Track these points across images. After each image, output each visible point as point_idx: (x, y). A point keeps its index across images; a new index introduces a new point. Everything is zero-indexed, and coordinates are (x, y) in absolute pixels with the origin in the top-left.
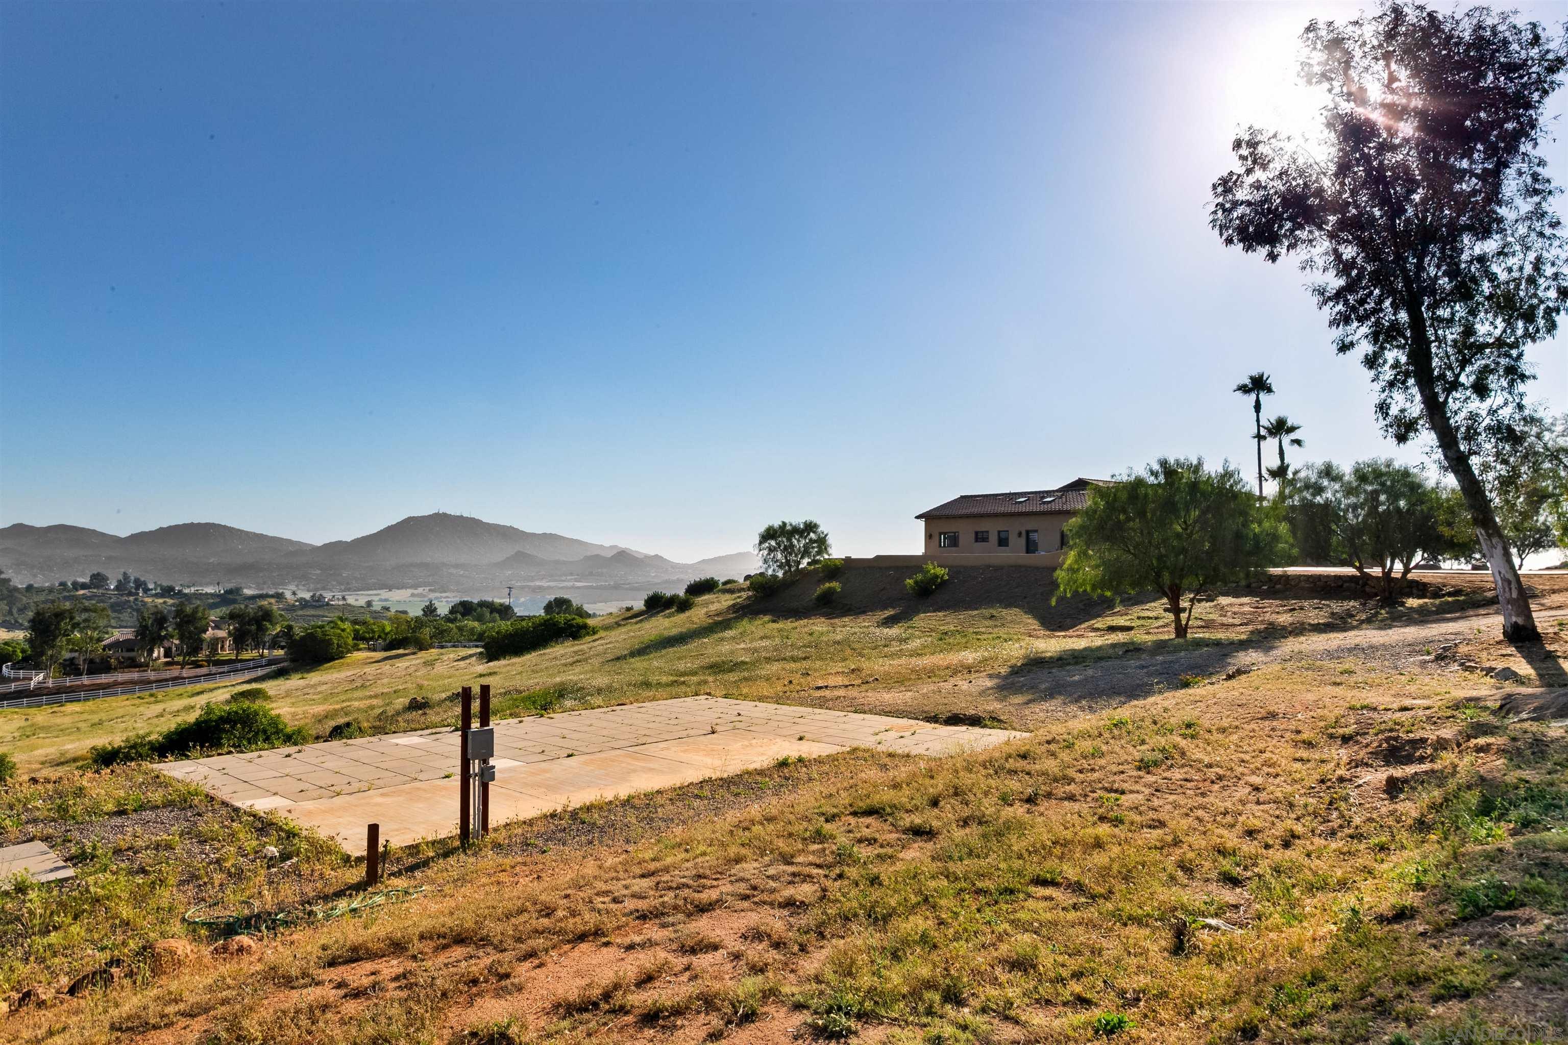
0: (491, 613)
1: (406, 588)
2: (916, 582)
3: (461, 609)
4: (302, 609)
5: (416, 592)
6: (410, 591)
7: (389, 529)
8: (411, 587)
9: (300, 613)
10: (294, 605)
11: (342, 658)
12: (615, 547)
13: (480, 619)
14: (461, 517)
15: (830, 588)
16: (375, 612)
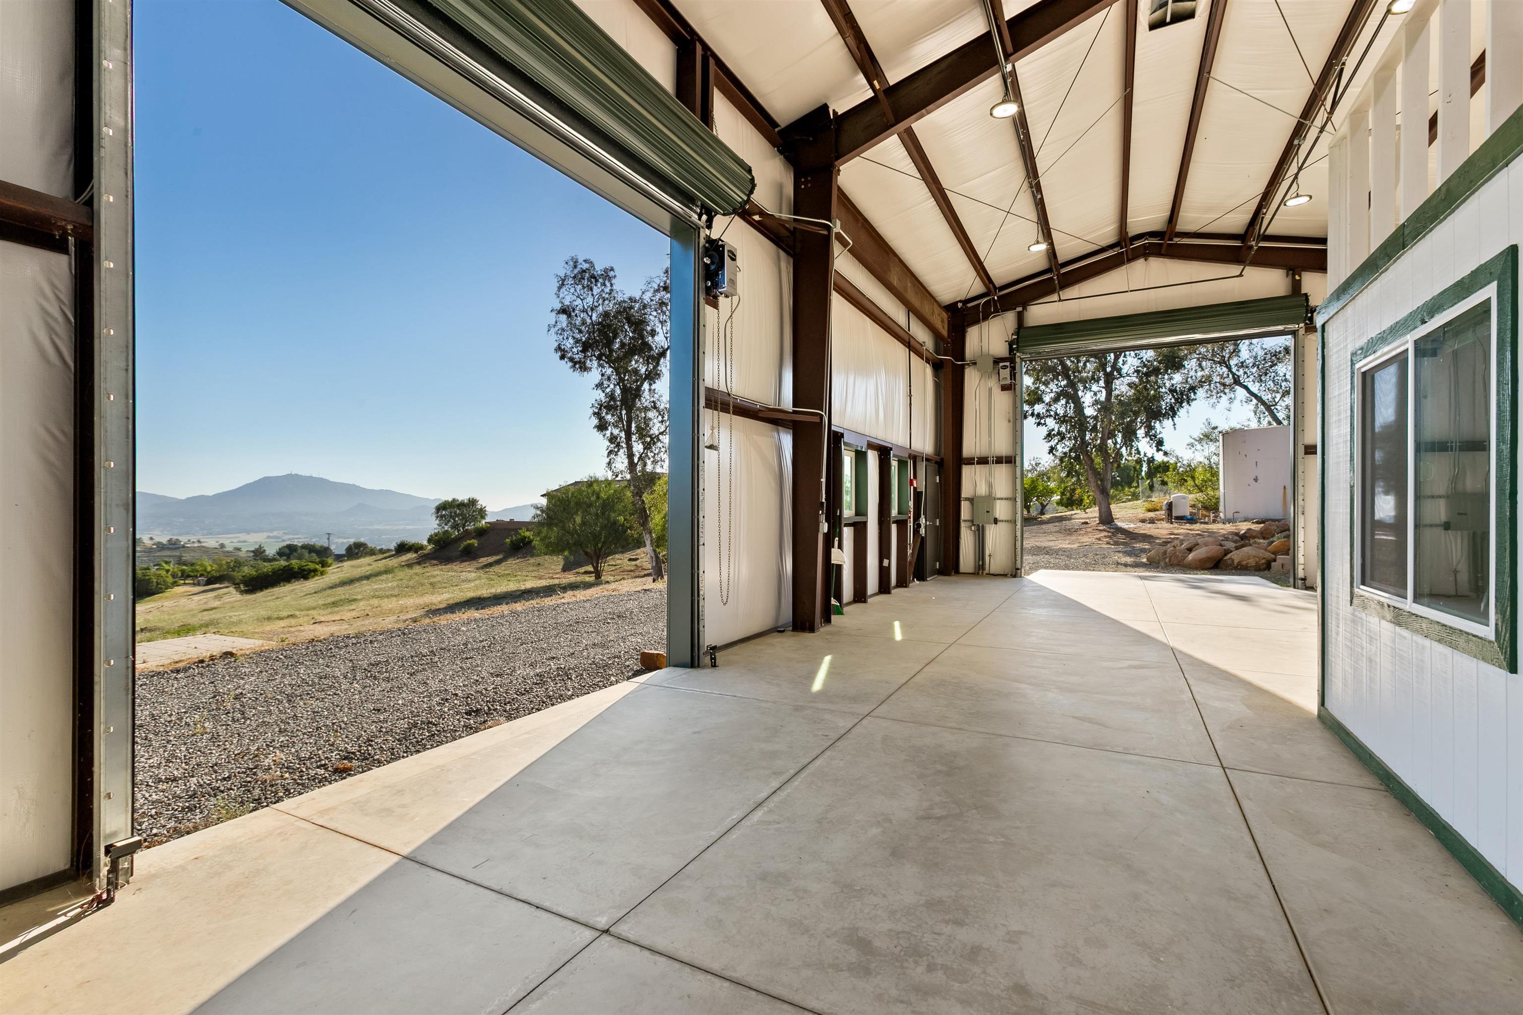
0: (310, 553)
1: (263, 532)
2: (511, 541)
3: (287, 551)
4: (160, 551)
5: (271, 535)
6: (266, 534)
7: (247, 486)
8: (266, 531)
9: (158, 554)
10: (151, 548)
11: (161, 592)
12: (439, 499)
13: (300, 558)
14: (311, 478)
15: (469, 544)
16: (228, 552)
